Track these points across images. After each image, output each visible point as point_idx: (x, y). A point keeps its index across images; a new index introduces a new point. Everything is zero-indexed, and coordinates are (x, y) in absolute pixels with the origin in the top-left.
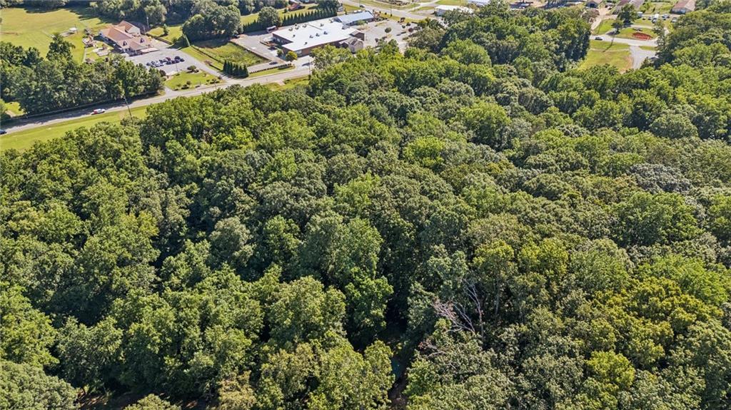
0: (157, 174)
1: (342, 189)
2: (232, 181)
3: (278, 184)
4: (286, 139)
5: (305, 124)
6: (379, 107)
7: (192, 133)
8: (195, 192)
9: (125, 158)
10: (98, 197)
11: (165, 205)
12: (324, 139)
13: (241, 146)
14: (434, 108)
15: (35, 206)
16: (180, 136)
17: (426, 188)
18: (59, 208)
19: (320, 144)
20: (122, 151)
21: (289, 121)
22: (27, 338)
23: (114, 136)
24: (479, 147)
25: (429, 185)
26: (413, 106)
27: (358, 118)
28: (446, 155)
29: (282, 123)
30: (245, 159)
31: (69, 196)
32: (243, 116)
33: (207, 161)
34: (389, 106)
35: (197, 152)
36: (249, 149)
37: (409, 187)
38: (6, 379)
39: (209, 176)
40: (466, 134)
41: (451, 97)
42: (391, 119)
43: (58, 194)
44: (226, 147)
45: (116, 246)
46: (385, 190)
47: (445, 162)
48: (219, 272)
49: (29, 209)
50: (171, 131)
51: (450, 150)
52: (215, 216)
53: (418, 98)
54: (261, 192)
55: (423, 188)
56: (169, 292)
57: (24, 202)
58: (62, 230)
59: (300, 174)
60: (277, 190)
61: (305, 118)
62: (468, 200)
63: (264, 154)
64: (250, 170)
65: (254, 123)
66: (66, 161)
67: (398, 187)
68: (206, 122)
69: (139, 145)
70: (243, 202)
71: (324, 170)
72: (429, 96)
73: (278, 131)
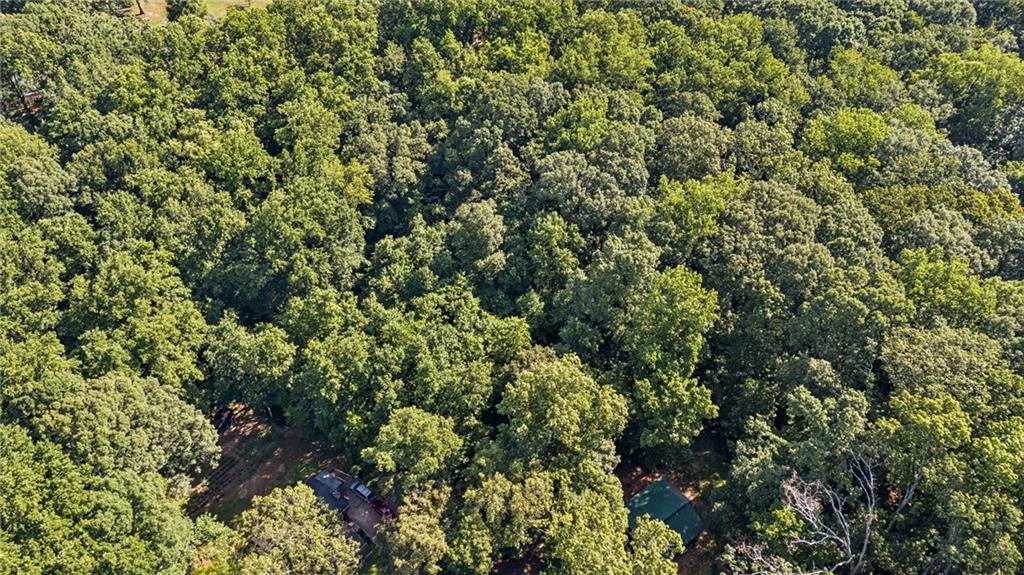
0: (392, 92)
1: (674, 193)
2: (499, 131)
3: (568, 155)
4: (602, 65)
5: (643, 38)
6: (783, 25)
7: (456, 29)
8: (441, 135)
9: (349, 59)
10: (298, 124)
11: (393, 150)
12: (667, 77)
13: (527, 66)
14: (887, 40)
15: (212, 118)
16: (436, 32)
17: (832, 225)
18: (242, 127)
19: (659, 83)
20: (346, 45)
21: (616, 32)
22: (161, 341)
23: (338, 17)
24: (958, 149)
25: (838, 220)
26: (849, 34)
27: (739, 41)
28: (887, 153)
29: (604, 35)
30: (527, 95)
31: (260, 110)
32: (543, 10)
33: (468, 87)
34: (802, 24)
35: (457, 64)
36: (537, 77)
37: (798, 216)
38: (115, 406)
39: (466, 112)
40: (936, 111)
41: (927, 25)
42: (799, 55)
43: (245, 103)
44: (502, 64)
45: (306, 215)
46: (751, 212)
47: (880, 169)
48: (449, 287)
49: (201, 123)
50: (425, 21)
51: (898, 146)
52: (463, 183)
53: (862, 13)
54: (539, 163)
55: (825, 222)
56: (372, 301)
57: (196, 110)
58: (241, 168)
59: (607, 143)
60: (564, 168)
61: (646, 25)
62: (908, 279)
63: (561, 90)
64: (531, 115)
65: (557, 26)
66: (264, 49)
67: (777, 212)
68: (481, 14)
69: (373, 38)
70: (507, 172)
71: (652, 139)
72: (885, 14)
73: (593, 50)
